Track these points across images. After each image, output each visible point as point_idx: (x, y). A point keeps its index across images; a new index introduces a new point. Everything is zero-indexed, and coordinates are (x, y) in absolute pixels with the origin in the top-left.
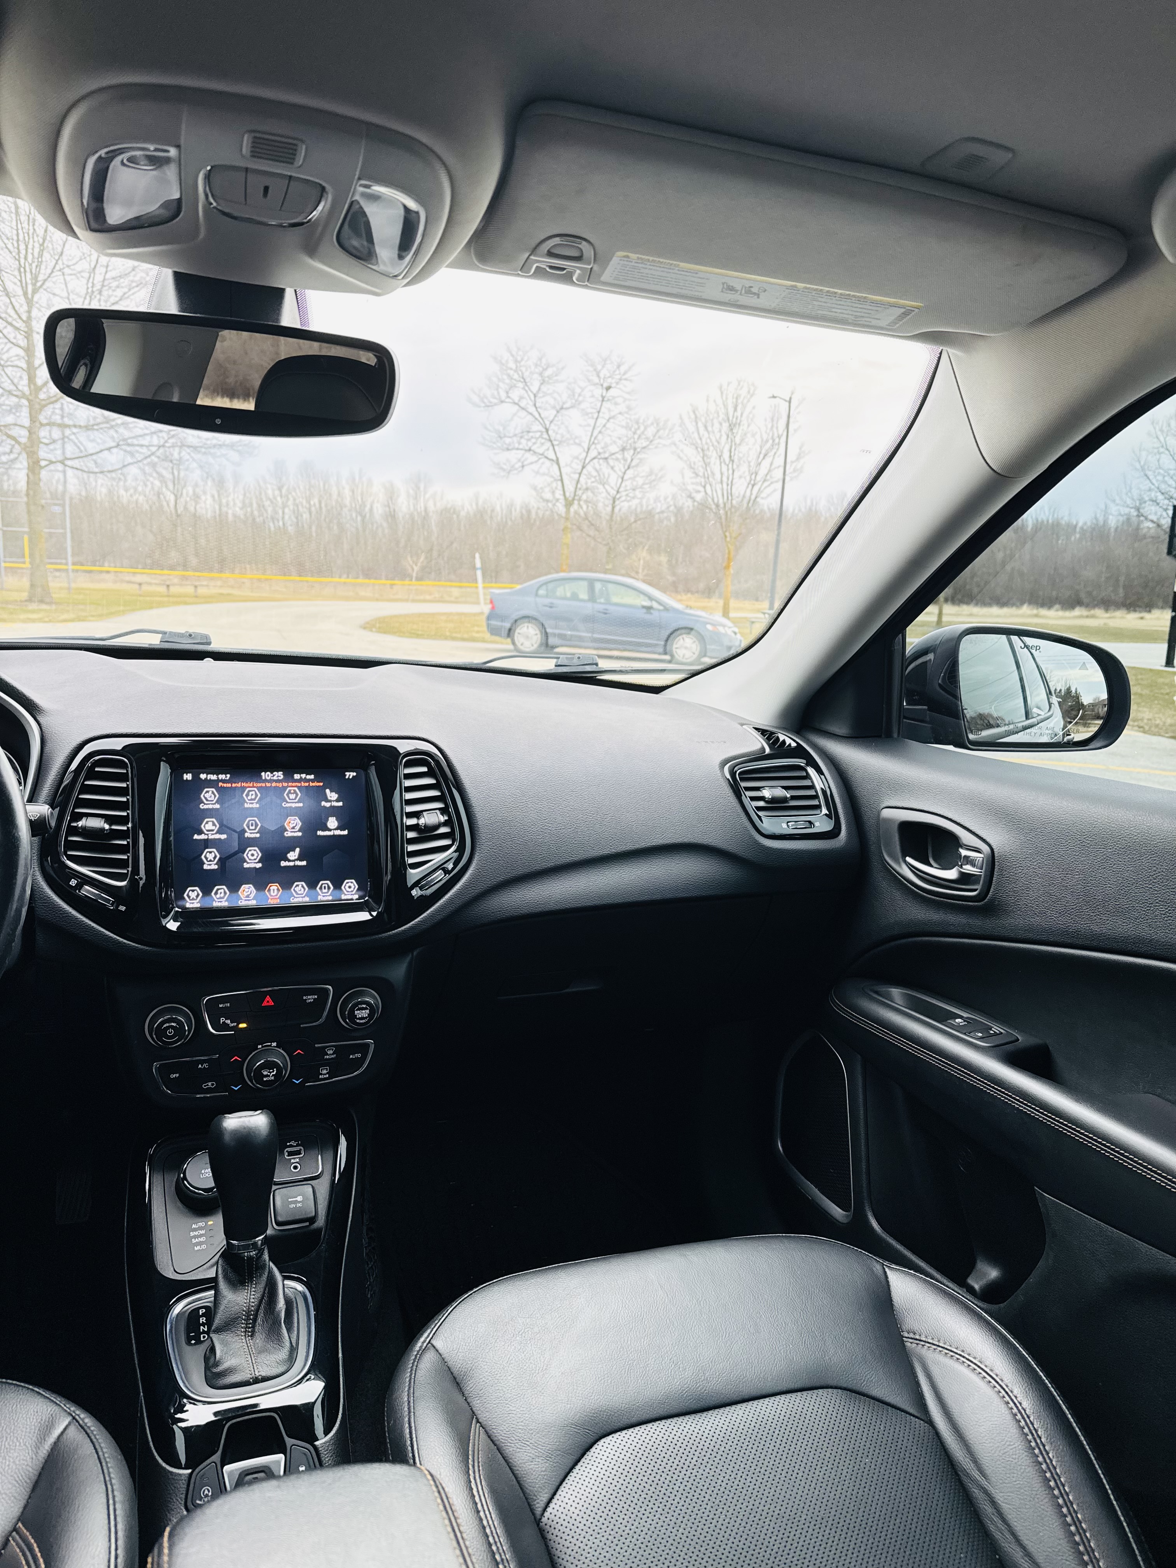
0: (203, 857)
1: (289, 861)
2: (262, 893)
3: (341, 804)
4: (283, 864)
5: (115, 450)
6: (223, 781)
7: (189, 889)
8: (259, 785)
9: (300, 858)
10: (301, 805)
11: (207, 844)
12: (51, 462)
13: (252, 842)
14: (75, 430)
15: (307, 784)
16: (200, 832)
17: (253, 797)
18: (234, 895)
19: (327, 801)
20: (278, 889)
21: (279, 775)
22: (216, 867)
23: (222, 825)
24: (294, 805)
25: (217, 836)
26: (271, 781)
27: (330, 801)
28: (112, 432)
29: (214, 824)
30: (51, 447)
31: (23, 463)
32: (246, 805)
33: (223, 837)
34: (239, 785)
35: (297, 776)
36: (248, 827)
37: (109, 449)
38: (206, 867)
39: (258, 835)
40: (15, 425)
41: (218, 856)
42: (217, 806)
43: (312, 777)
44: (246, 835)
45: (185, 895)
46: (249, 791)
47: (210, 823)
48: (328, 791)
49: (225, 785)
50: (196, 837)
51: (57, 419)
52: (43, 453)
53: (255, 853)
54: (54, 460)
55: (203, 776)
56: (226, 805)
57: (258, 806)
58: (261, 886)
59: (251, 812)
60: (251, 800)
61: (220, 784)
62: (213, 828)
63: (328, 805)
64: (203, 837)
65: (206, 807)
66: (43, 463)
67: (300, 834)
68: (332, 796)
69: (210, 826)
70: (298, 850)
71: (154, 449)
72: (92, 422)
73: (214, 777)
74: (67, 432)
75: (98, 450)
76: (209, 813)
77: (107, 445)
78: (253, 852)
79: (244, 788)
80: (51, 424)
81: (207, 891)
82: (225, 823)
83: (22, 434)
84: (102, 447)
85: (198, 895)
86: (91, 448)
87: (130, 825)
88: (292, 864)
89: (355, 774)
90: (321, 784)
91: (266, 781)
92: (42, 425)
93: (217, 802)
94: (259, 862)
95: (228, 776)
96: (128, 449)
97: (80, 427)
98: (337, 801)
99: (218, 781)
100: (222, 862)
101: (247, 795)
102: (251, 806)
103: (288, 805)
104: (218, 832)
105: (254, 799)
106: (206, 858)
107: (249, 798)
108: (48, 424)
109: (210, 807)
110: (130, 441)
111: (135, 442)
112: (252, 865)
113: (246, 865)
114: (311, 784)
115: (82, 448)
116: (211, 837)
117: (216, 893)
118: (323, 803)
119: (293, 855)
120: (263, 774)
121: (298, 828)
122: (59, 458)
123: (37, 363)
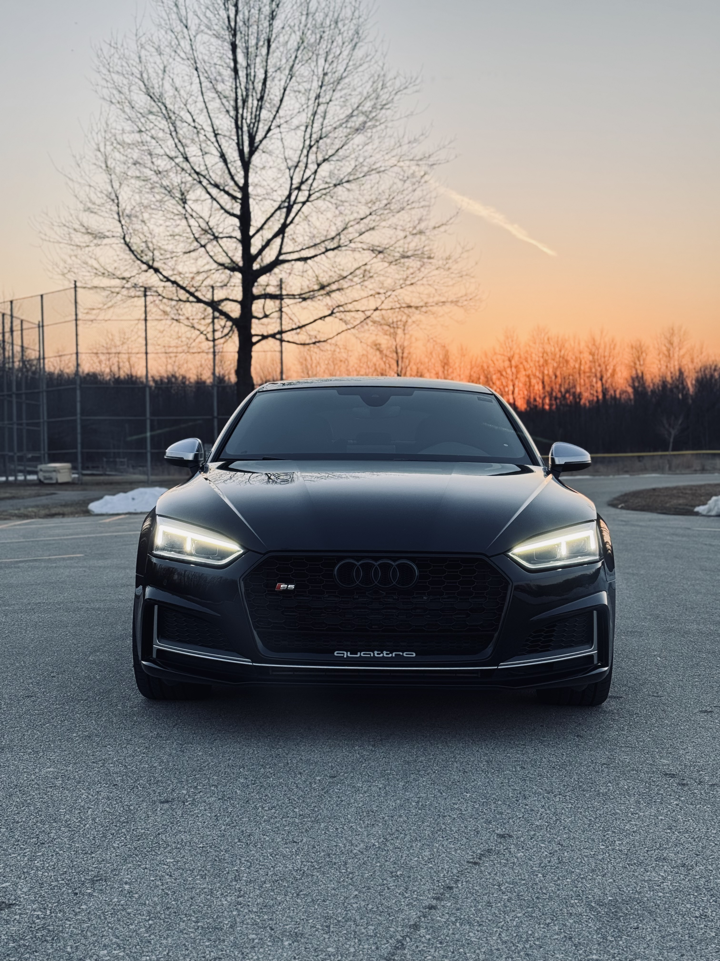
84: (316, 316)
92: (254, 298)
96: (344, 315)
108: (261, 297)
110: (345, 307)
115: (298, 319)
122: (271, 332)
123: (252, 232)
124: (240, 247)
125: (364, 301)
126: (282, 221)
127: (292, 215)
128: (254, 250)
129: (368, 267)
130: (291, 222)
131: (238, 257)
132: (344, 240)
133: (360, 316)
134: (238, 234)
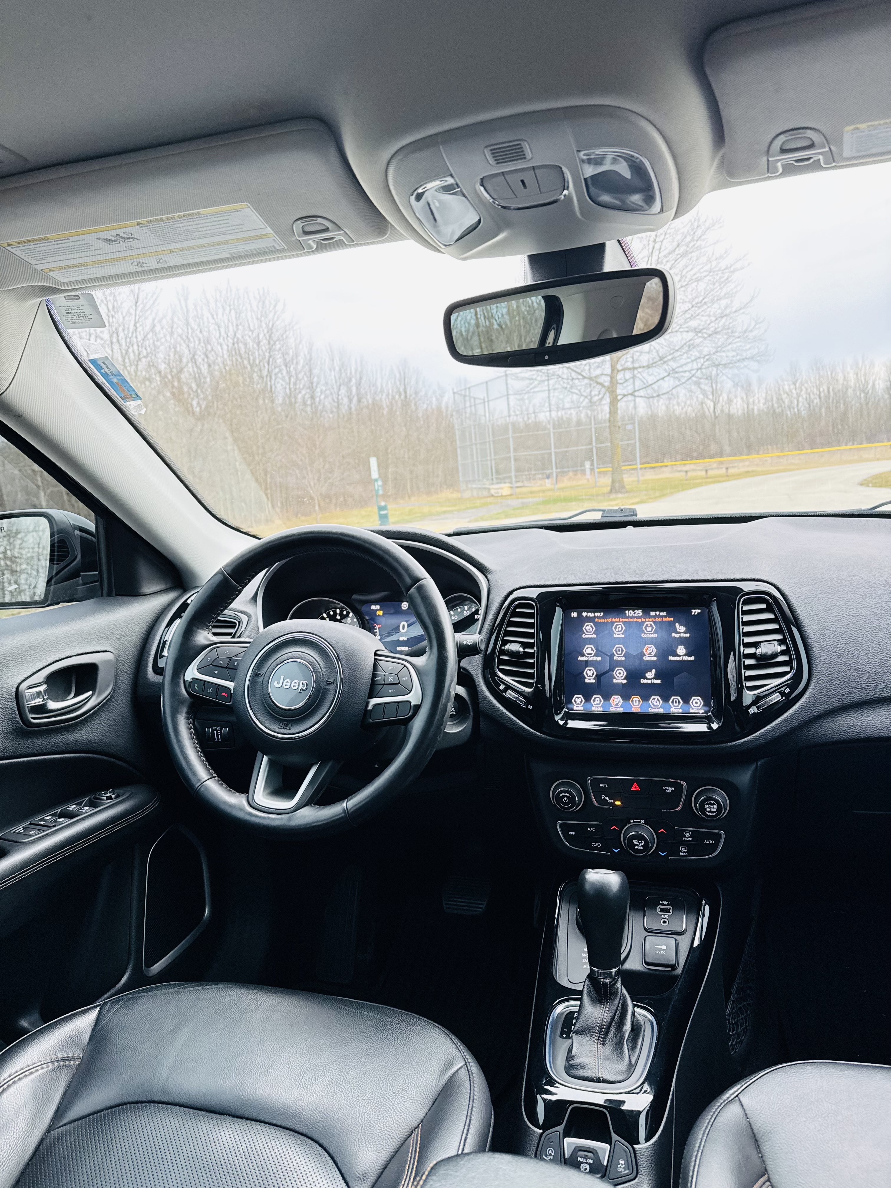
0: (585, 673)
1: (647, 679)
2: (627, 702)
3: (688, 635)
4: (643, 681)
5: (666, 379)
6: (599, 618)
7: (576, 696)
8: (624, 620)
9: (656, 678)
10: (656, 635)
11: (587, 663)
12: (625, 396)
13: (619, 664)
14: (640, 370)
15: (660, 620)
16: (583, 655)
17: (620, 629)
18: (607, 702)
19: (677, 632)
20: (639, 701)
21: (639, 612)
22: (594, 681)
23: (597, 650)
24: (650, 636)
25: (595, 658)
26: (632, 617)
27: (680, 633)
28: (665, 366)
29: (592, 650)
30: (625, 385)
31: (607, 400)
32: (615, 636)
33: (599, 659)
34: (609, 620)
35: (652, 613)
36: (616, 652)
37: (663, 378)
38: (587, 681)
39: (623, 659)
40: (602, 374)
41: (595, 673)
42: (594, 636)
43: (664, 614)
44: (615, 658)
45: (573, 701)
46: (617, 625)
47: (590, 649)
48: (677, 625)
49: (600, 620)
50: (580, 658)
51: (629, 365)
52: (620, 391)
53: (621, 672)
54: (626, 393)
55: (584, 614)
56: (601, 635)
57: (623, 636)
58: (626, 697)
59: (619, 641)
60: (618, 631)
61: (596, 620)
62: (592, 652)
63: (677, 636)
64: (584, 658)
65: (586, 636)
66: (619, 397)
67: (655, 658)
68: (682, 629)
69: (589, 651)
70: (654, 671)
71: (693, 372)
72: (651, 362)
73: (591, 615)
74: (636, 372)
75: (655, 380)
76: (590, 641)
77: (662, 376)
78: (620, 671)
79: (613, 623)
80: (624, 369)
81: (588, 698)
82: (600, 648)
83: (606, 380)
84: (658, 378)
85: (581, 701)
86: (651, 380)
87: (535, 648)
88: (649, 682)
89: (699, 611)
90: (672, 619)
91: (629, 617)
92: (618, 371)
93: (594, 633)
94: (625, 679)
95: (602, 614)
96: (676, 375)
97: (644, 367)
98: (685, 633)
99: (595, 617)
100: (598, 677)
101: (616, 628)
102: (618, 636)
103: (646, 636)
104: (596, 655)
105: (620, 631)
106: (587, 674)
107: (617, 630)
108: (622, 370)
109: (590, 636)
110: (677, 370)
111: (681, 369)
112: (620, 681)
113: (615, 681)
114: (664, 619)
115: (645, 381)
116: (590, 659)
117: (594, 701)
118: (673, 634)
119: (650, 675)
120: (627, 612)
121: (653, 654)
122: (630, 392)
125: (690, 365)
133: (687, 374)
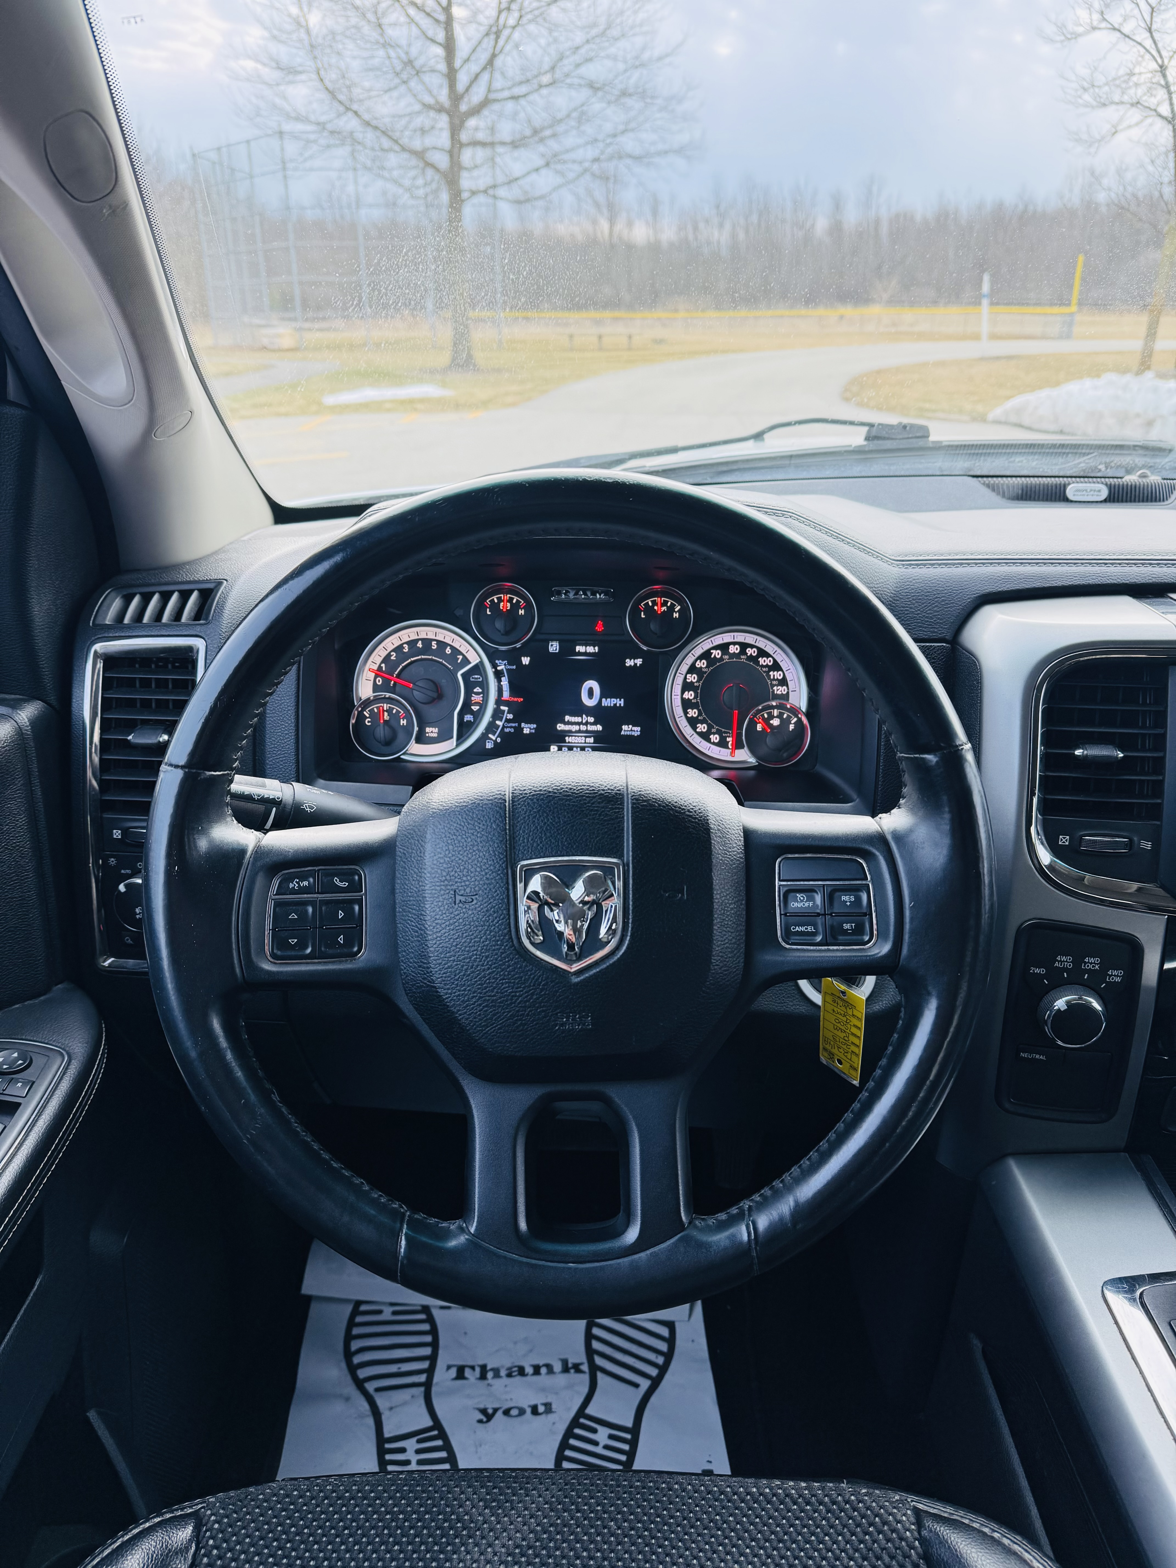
12: (474, 193)
31: (444, 197)
37: (537, 170)
40: (435, 148)
52: (466, 182)
54: (476, 189)
66: (465, 195)
75: (524, 172)
77: (535, 165)
80: (473, 144)
84: (530, 168)
92: (462, 145)
110: (560, 157)
111: (567, 157)
115: (508, 172)
123: (457, 63)
124: (445, 83)
126: (490, 51)
127: (501, 42)
128: (460, 87)
129: (585, 108)
130: (501, 51)
131: (443, 96)
132: (558, 74)
134: (442, 67)
